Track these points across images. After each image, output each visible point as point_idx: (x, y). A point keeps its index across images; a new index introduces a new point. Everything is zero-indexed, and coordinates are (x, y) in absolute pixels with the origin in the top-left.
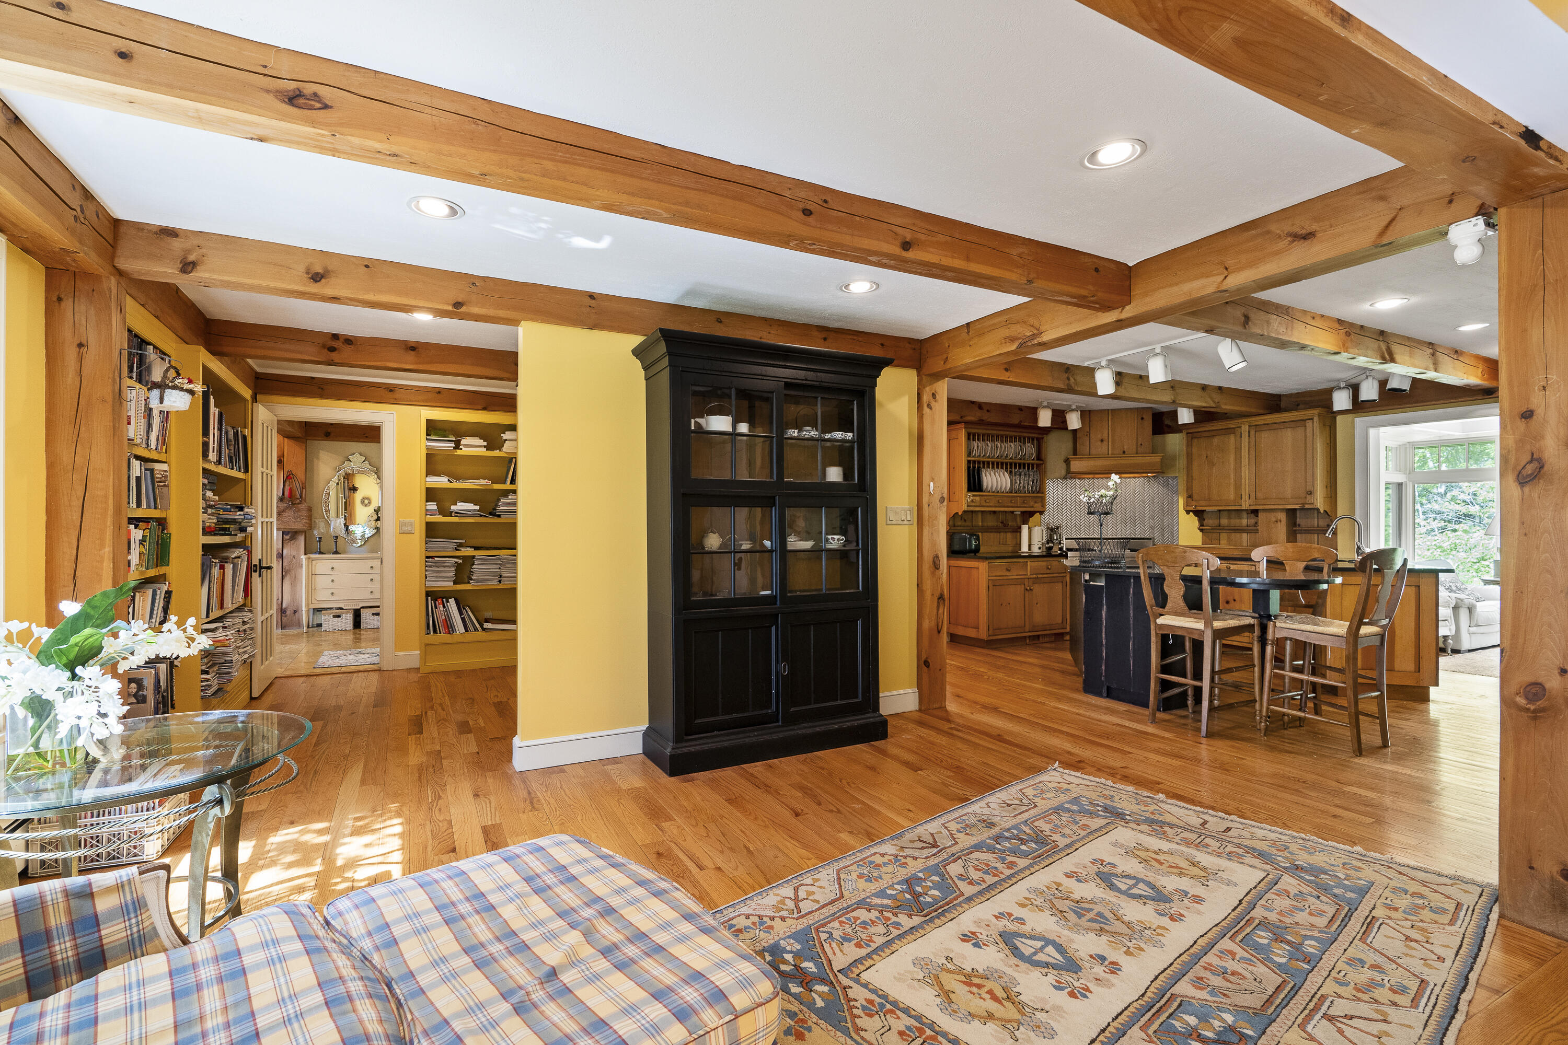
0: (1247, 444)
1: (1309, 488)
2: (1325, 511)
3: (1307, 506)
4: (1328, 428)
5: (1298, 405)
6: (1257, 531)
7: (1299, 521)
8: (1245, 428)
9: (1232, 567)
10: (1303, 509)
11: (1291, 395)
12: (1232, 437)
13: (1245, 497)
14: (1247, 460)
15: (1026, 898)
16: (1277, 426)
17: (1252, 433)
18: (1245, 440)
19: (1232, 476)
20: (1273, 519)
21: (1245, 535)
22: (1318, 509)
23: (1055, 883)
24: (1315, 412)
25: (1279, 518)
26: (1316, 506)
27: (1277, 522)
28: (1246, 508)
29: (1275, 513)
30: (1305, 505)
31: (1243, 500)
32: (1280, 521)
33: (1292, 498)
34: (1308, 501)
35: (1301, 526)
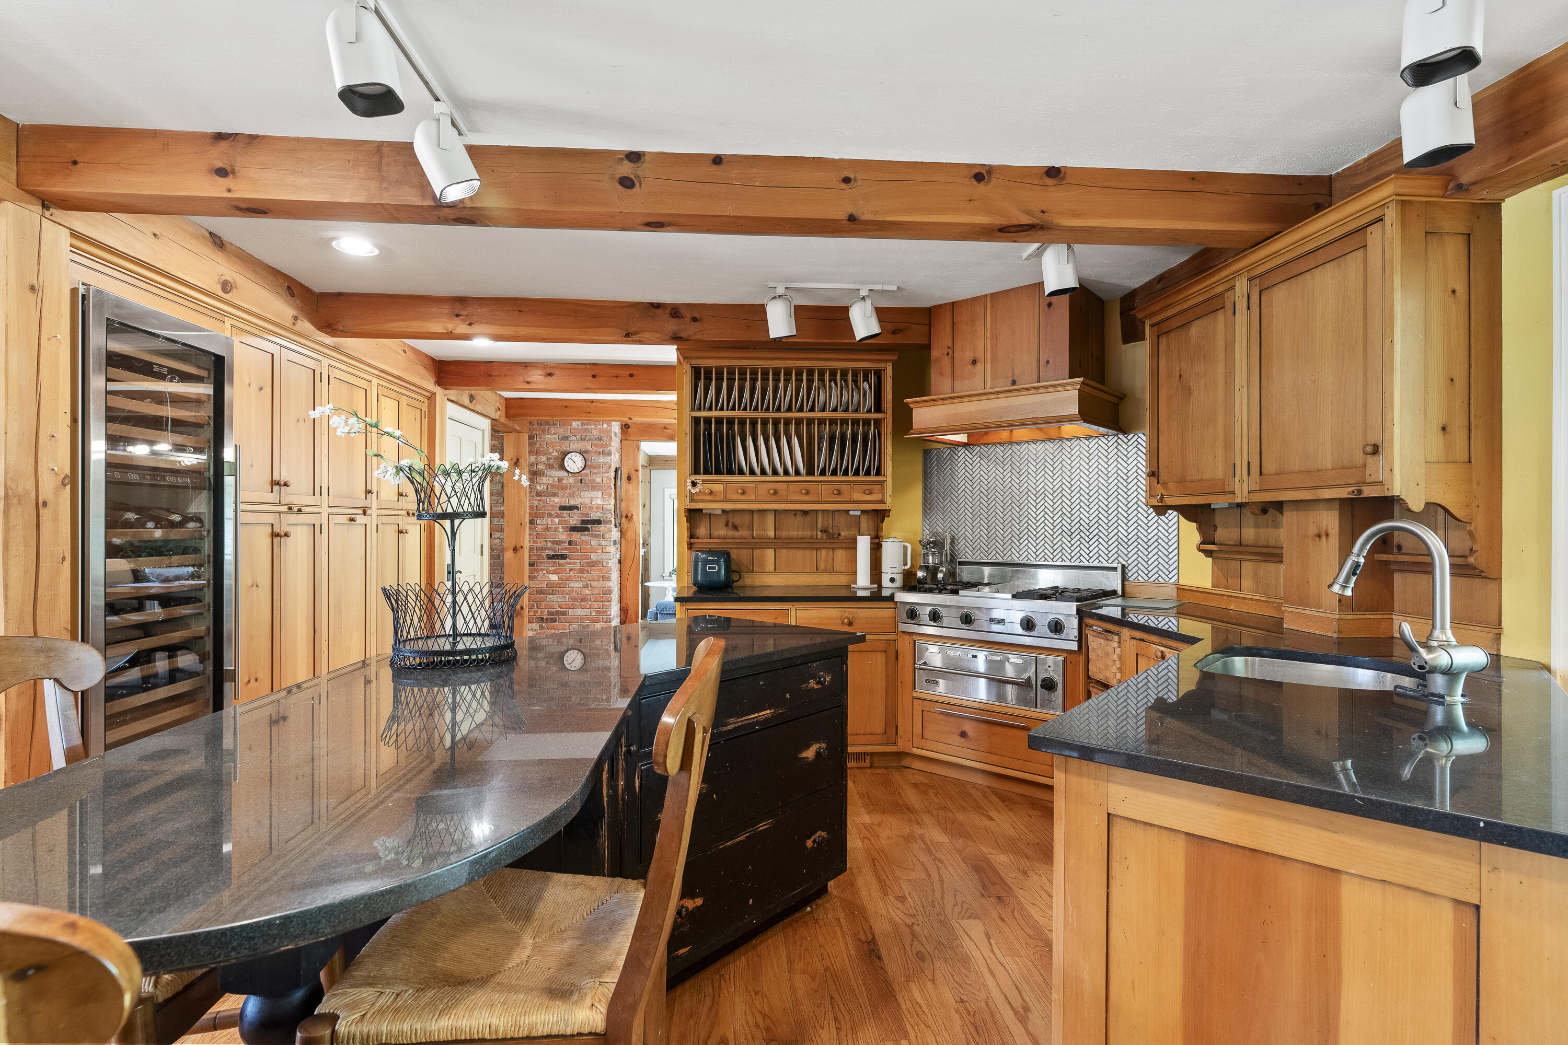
0: (1244, 330)
1: (1373, 438)
3: (1368, 492)
4: (1453, 241)
8: (1241, 289)
12: (1218, 318)
17: (1255, 297)
18: (1241, 317)
20: (1313, 530)
22: (1397, 501)
25: (1324, 527)
26: (1388, 489)
27: (1319, 536)
28: (1244, 501)
29: (1315, 513)
30: (1363, 488)
31: (1237, 479)
32: (1327, 535)
33: (1333, 469)
34: (1370, 475)
35: (1403, 551)
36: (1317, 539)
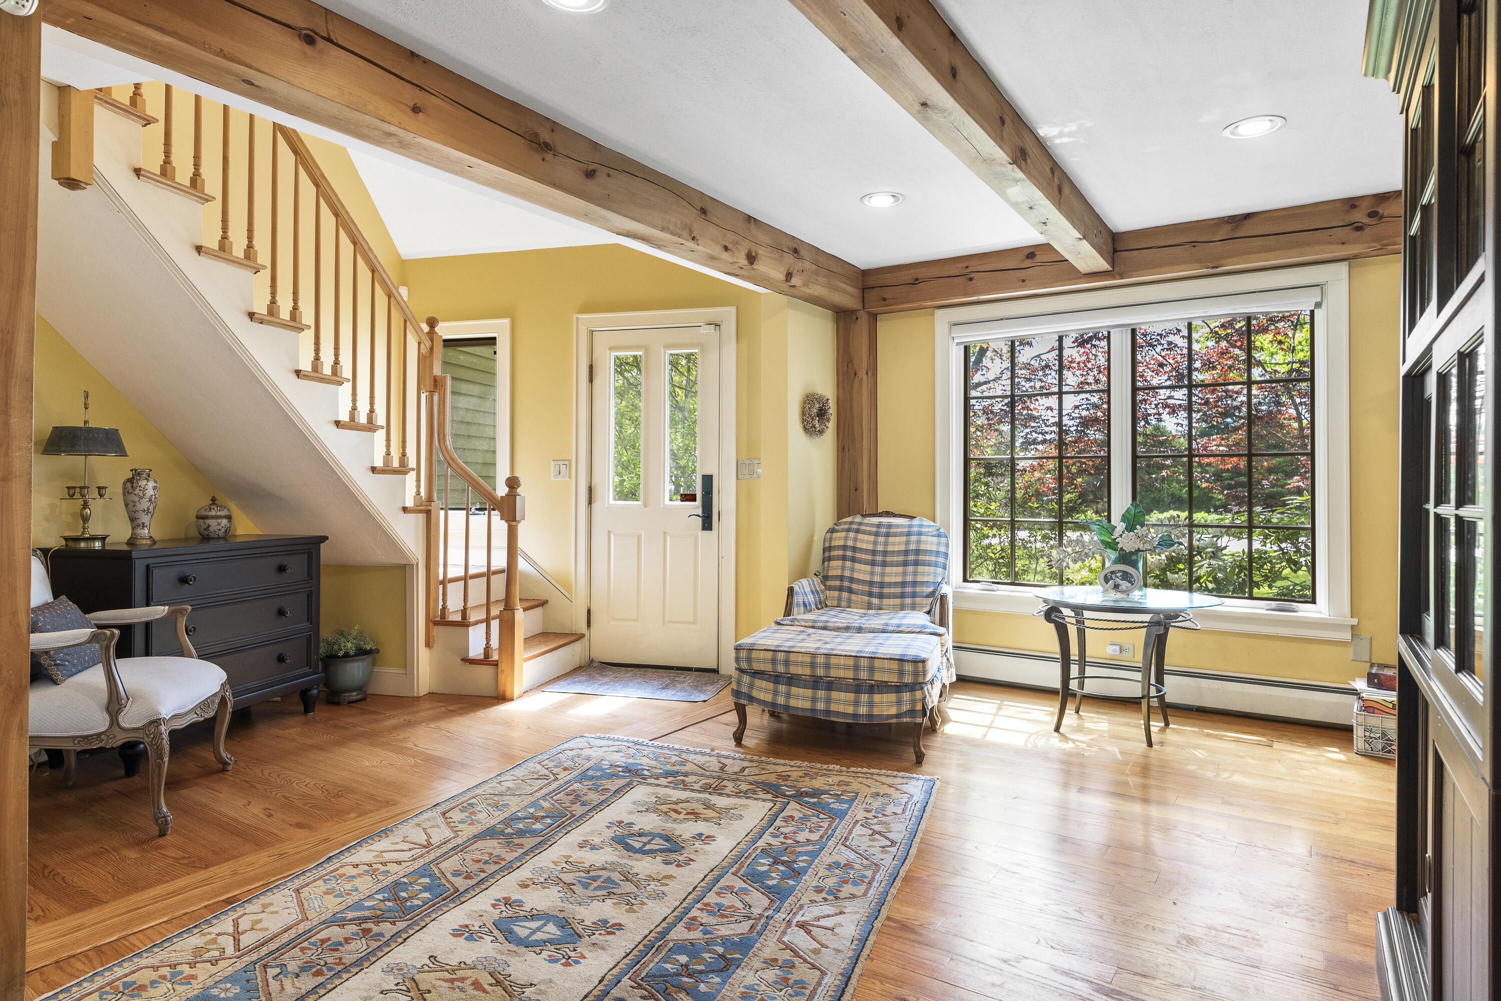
15: (667, 885)
23: (635, 912)
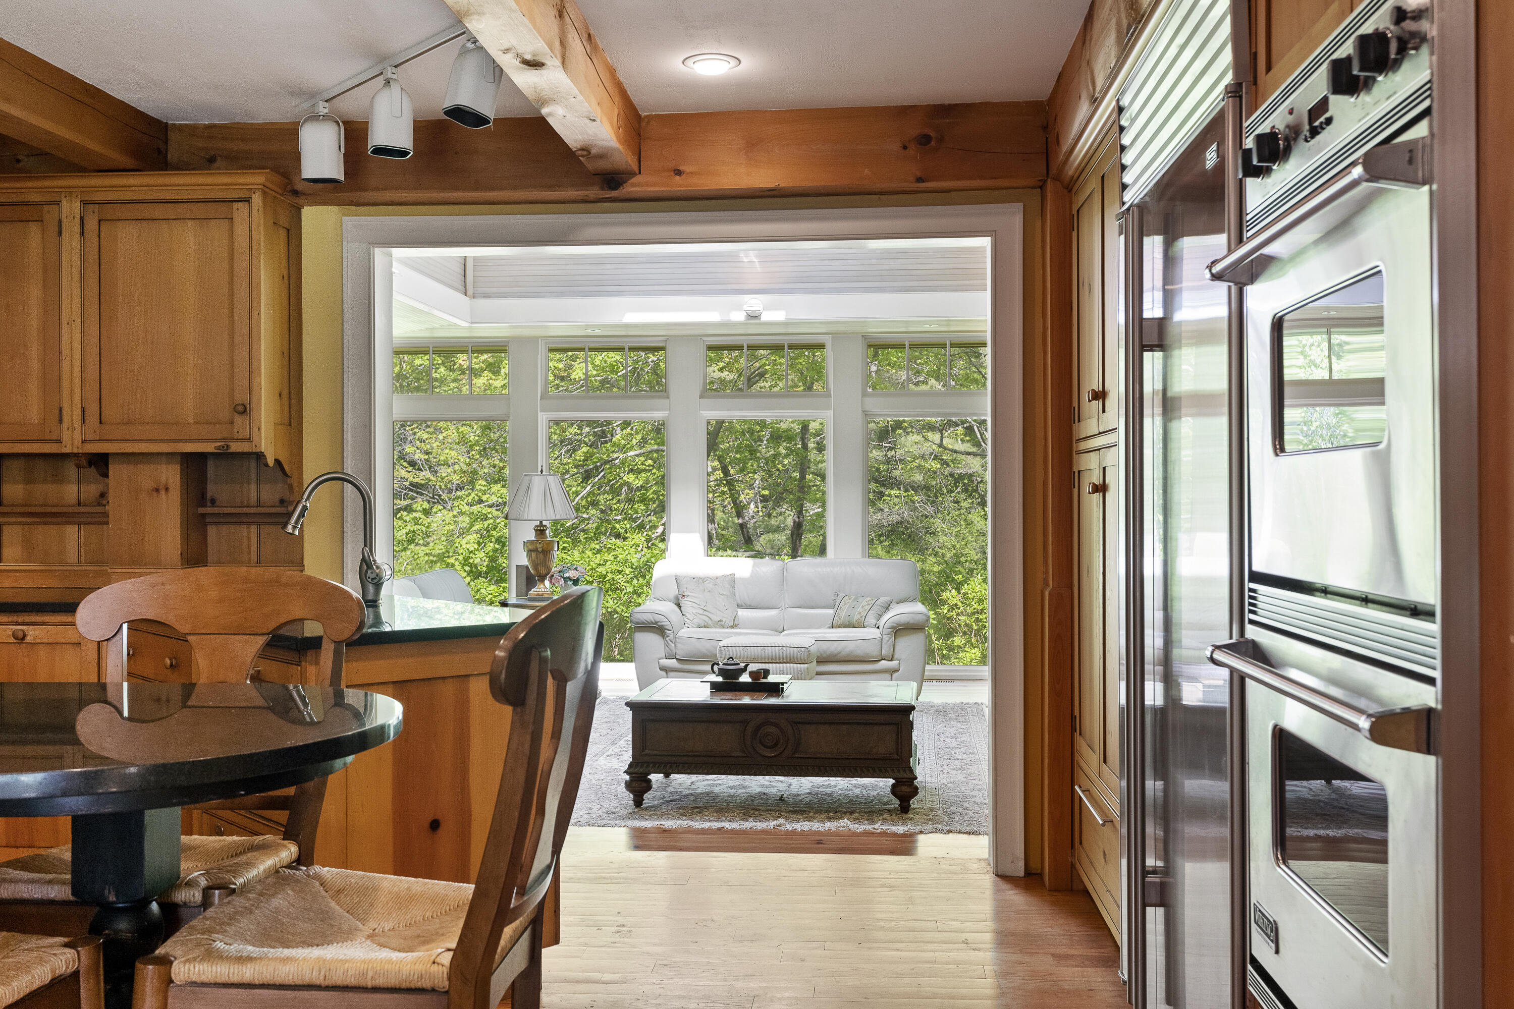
0: (76, 256)
1: (241, 396)
2: (278, 462)
3: (235, 447)
4: (283, 234)
5: (212, 160)
6: (103, 519)
7: (212, 489)
8: (70, 208)
9: (33, 633)
10: (224, 456)
11: (192, 130)
12: (34, 231)
13: (72, 416)
14: (77, 300)
16: (158, 211)
17: (92, 224)
18: (71, 240)
19: (34, 351)
20: (148, 484)
21: (71, 531)
22: (259, 457)
24: (257, 179)
25: (163, 480)
26: (256, 446)
27: (157, 490)
28: (75, 451)
29: (152, 466)
30: (229, 444)
31: (65, 425)
32: (167, 489)
33: (196, 423)
34: (238, 432)
35: (217, 503)
36: (155, 494)
